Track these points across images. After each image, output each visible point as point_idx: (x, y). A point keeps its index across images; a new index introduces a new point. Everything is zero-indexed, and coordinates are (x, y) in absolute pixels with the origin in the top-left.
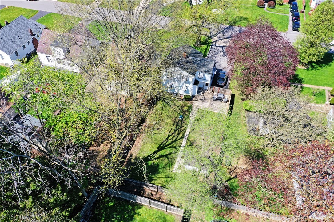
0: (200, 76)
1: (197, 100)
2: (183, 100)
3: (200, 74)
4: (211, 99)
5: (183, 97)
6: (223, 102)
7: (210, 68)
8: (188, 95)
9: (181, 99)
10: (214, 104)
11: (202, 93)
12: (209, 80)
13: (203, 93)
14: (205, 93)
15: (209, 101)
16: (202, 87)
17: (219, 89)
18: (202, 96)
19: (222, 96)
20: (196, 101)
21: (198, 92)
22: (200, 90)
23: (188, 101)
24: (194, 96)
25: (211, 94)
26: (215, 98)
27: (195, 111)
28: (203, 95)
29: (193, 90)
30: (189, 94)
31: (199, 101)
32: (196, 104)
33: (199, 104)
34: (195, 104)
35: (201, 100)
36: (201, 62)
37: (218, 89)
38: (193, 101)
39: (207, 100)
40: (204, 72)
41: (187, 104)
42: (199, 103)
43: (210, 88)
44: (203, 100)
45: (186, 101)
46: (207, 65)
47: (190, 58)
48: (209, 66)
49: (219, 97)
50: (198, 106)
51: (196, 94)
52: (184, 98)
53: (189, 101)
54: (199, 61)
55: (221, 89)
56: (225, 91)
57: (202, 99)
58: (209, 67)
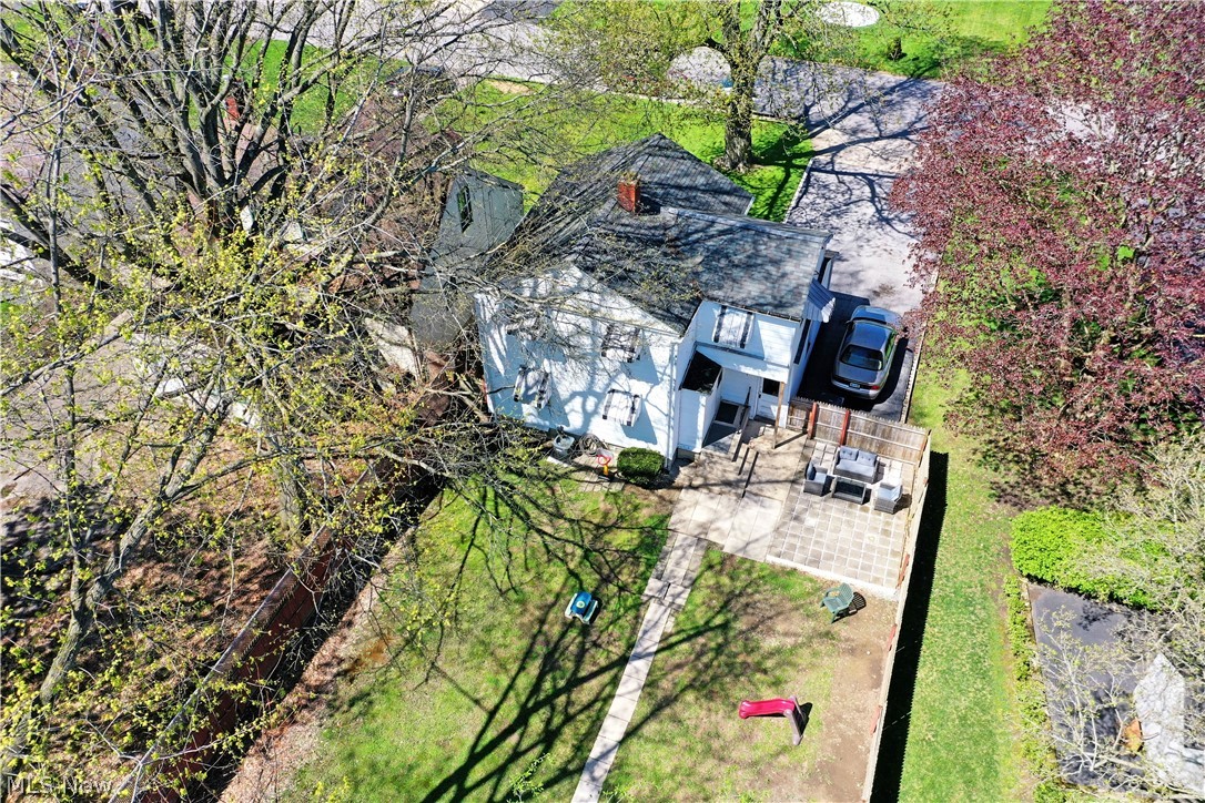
0: (722, 333)
1: (706, 485)
2: (612, 478)
3: (726, 320)
4: (793, 482)
5: (614, 463)
6: (871, 505)
7: (791, 282)
8: (643, 452)
9: (600, 472)
10: (810, 521)
11: (737, 437)
12: (786, 357)
13: (745, 440)
14: (755, 442)
15: (782, 492)
16: (737, 397)
17: (849, 418)
18: (739, 461)
19: (864, 467)
20: (696, 488)
21: (712, 436)
22: (727, 418)
23: (644, 486)
24: (683, 458)
25: (796, 446)
26: (820, 478)
27: (685, 564)
28: (742, 453)
29: (679, 418)
30: (655, 442)
31: (716, 489)
32: (694, 510)
33: (712, 516)
34: (686, 515)
35: (727, 483)
36: (732, 241)
37: (843, 422)
38: (680, 488)
39: (768, 490)
40: (754, 308)
41: (636, 508)
42: (713, 504)
43: (791, 412)
44: (743, 486)
45: (630, 489)
46: (776, 263)
47: (668, 213)
48: (789, 267)
49: (847, 473)
50: (705, 528)
51: (698, 448)
52: (620, 468)
53: (651, 487)
54: (722, 233)
55: (860, 417)
56: (887, 434)
57: (732, 477)
58: (784, 275)
